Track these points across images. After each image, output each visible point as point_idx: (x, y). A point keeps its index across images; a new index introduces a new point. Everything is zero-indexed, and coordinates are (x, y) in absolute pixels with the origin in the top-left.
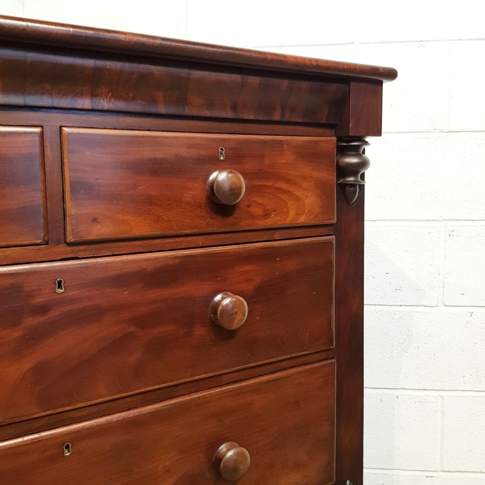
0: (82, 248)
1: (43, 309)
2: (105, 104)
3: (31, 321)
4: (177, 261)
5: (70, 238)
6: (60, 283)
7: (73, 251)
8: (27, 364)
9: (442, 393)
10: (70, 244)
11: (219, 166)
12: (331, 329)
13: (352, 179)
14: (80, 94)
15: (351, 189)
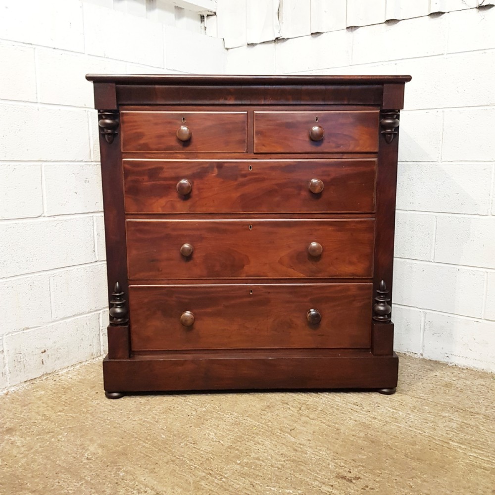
0: (259, 155)
1: (244, 176)
2: (269, 102)
3: (241, 180)
4: (295, 163)
5: (255, 151)
6: (251, 167)
7: (256, 156)
8: (238, 194)
9: (487, 270)
10: (255, 154)
11: (315, 124)
13: (389, 130)
14: (260, 99)
15: (389, 136)
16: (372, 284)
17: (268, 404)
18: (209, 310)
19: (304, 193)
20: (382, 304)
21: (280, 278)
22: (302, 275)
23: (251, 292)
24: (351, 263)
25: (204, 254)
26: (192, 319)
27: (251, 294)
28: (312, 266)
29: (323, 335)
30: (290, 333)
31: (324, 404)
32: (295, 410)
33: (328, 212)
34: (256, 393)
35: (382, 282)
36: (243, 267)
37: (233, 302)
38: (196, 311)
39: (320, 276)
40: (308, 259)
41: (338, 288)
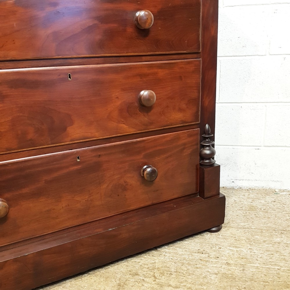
12: (199, 41)
16: (199, 129)
17: (118, 282)
18: (25, 191)
19: (130, 30)
20: (208, 148)
21: (111, 136)
22: (134, 130)
23: (78, 158)
24: (181, 110)
25: (10, 118)
26: (5, 207)
27: (79, 160)
28: (144, 118)
29: (157, 190)
30: (125, 195)
31: (171, 261)
32: (150, 280)
33: (157, 53)
34: (96, 271)
35: (207, 126)
36: (65, 129)
37: (56, 175)
38: (8, 195)
39: (152, 128)
40: (140, 111)
41: (168, 139)
